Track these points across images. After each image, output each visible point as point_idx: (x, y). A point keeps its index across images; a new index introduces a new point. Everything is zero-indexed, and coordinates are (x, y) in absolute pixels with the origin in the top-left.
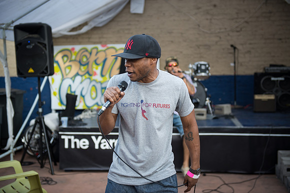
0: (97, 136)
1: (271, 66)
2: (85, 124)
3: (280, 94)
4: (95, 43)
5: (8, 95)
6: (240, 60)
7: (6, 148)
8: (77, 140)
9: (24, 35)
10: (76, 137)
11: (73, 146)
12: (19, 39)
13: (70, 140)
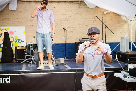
6: (68, 36)
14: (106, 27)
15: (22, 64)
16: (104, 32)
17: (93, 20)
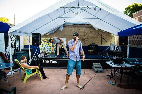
0: (51, 60)
1: (92, 44)
2: (48, 57)
3: (94, 50)
4: (51, 37)
5: (30, 50)
6: (85, 42)
7: (29, 62)
8: (46, 61)
9: (34, 36)
10: (46, 60)
11: (45, 62)
12: (33, 37)
13: (44, 61)
14: (103, 38)
15: (64, 54)
16: (102, 41)
17: (97, 35)
